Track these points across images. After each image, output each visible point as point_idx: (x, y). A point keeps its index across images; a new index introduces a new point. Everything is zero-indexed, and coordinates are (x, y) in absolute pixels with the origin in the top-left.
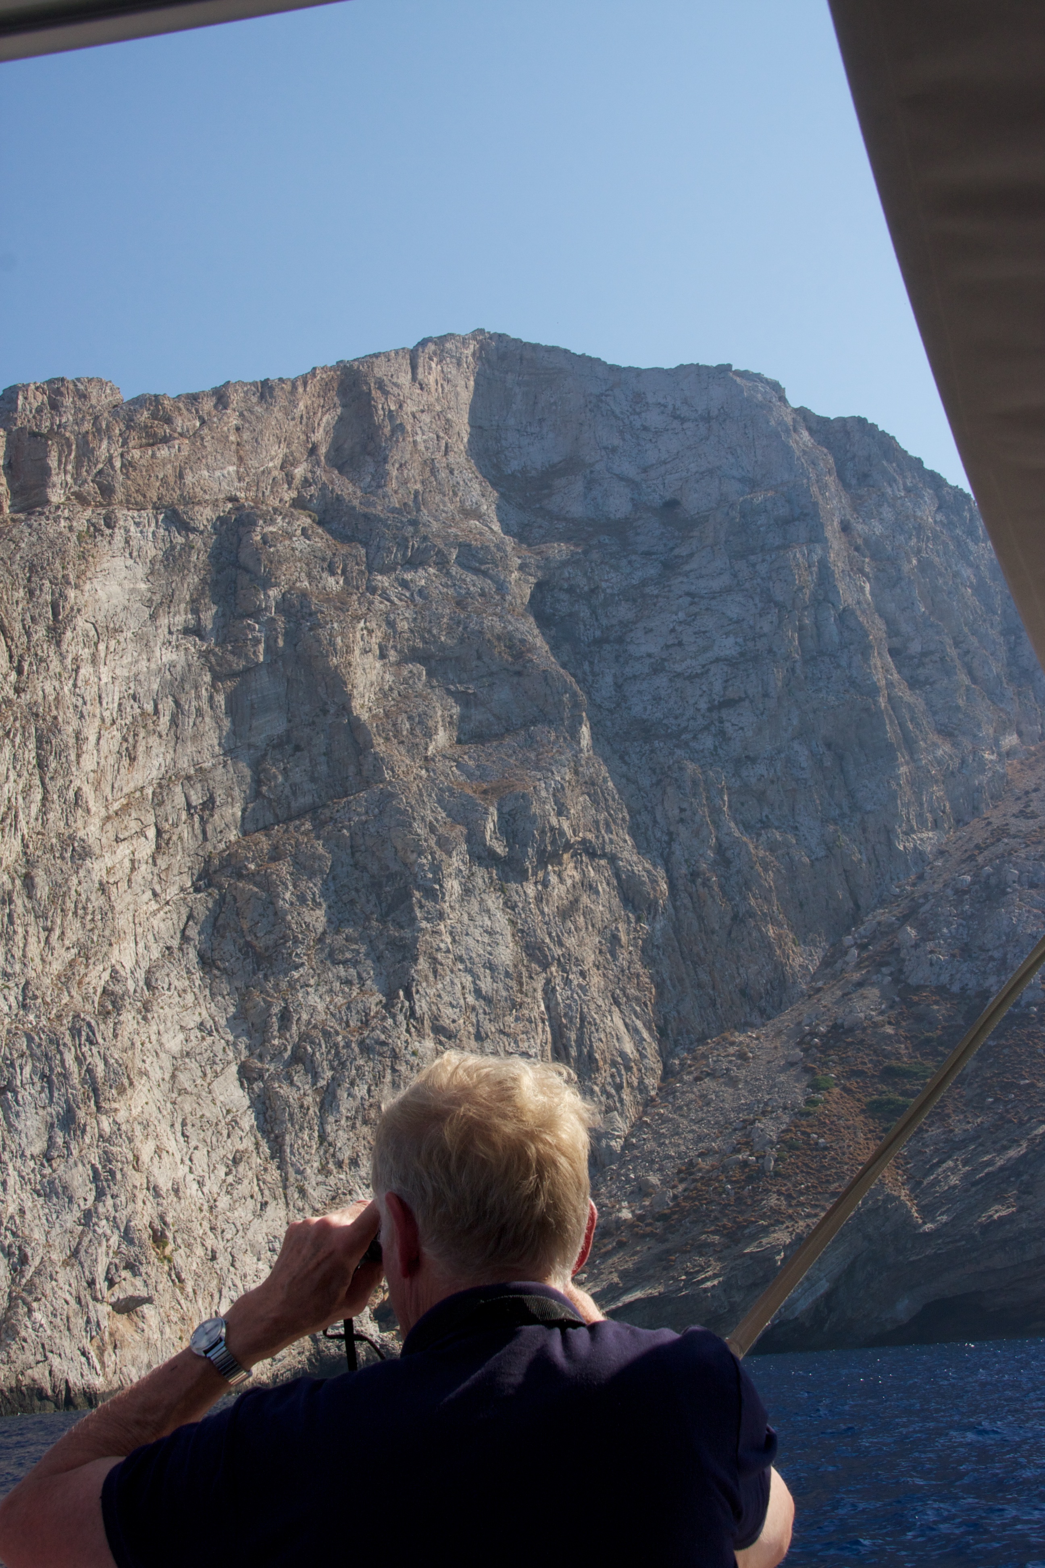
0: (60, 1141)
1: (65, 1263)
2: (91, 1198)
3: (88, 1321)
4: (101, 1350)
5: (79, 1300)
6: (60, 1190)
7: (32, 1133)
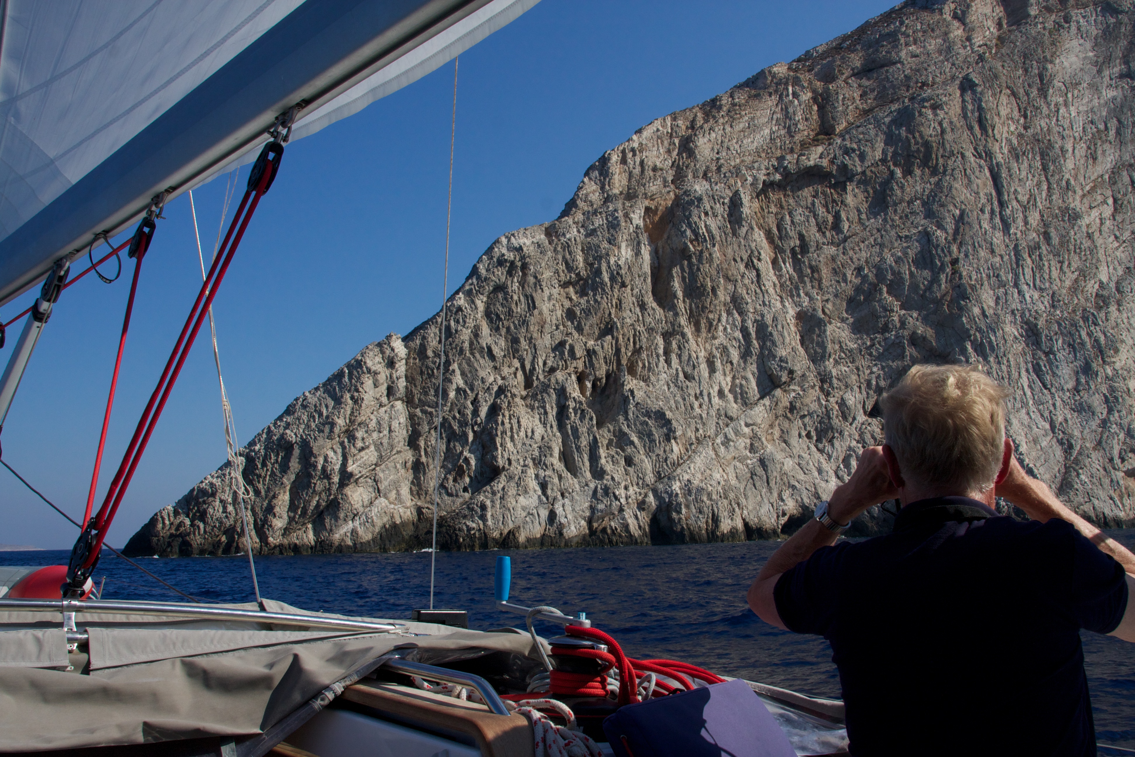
0: (1083, 381)
1: (1094, 449)
2: (1105, 412)
3: (1112, 481)
4: (1121, 497)
5: (1105, 469)
6: (1086, 408)
7: (1066, 377)
